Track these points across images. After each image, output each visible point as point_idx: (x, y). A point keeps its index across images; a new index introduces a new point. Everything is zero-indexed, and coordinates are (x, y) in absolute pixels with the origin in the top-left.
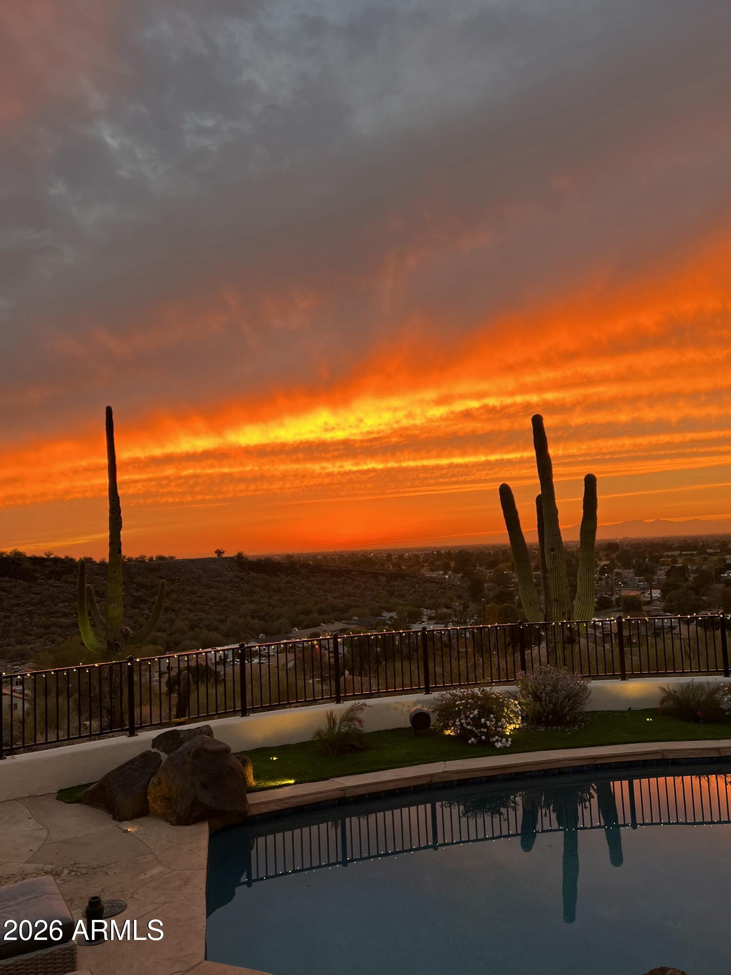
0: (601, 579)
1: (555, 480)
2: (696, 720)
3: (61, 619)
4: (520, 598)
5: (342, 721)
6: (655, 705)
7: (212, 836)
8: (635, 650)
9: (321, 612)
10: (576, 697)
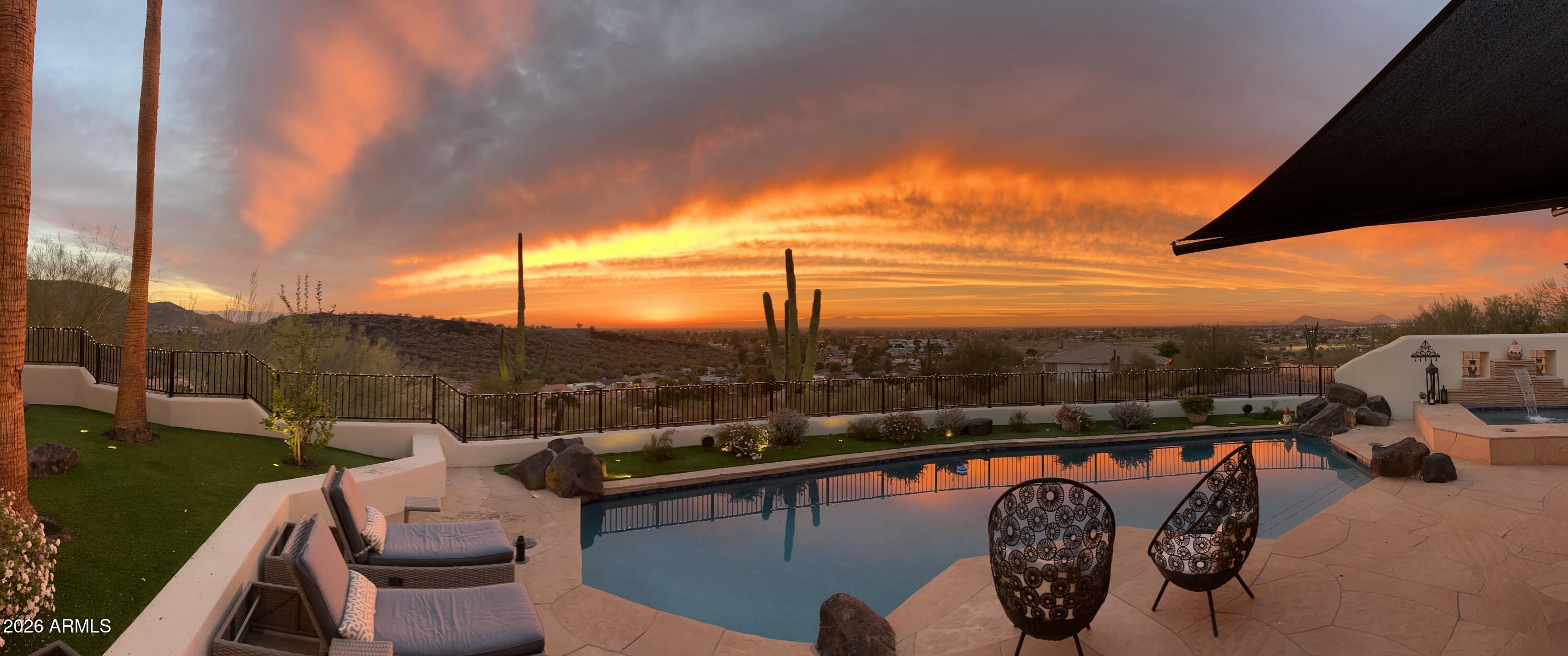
0: (819, 351)
1: (797, 289)
2: (866, 440)
3: (485, 359)
4: (770, 362)
5: (661, 439)
6: (844, 432)
7: (583, 505)
8: (836, 394)
9: (642, 366)
10: (800, 428)
